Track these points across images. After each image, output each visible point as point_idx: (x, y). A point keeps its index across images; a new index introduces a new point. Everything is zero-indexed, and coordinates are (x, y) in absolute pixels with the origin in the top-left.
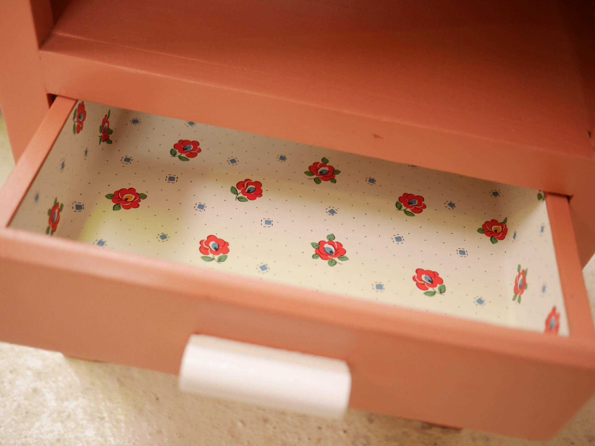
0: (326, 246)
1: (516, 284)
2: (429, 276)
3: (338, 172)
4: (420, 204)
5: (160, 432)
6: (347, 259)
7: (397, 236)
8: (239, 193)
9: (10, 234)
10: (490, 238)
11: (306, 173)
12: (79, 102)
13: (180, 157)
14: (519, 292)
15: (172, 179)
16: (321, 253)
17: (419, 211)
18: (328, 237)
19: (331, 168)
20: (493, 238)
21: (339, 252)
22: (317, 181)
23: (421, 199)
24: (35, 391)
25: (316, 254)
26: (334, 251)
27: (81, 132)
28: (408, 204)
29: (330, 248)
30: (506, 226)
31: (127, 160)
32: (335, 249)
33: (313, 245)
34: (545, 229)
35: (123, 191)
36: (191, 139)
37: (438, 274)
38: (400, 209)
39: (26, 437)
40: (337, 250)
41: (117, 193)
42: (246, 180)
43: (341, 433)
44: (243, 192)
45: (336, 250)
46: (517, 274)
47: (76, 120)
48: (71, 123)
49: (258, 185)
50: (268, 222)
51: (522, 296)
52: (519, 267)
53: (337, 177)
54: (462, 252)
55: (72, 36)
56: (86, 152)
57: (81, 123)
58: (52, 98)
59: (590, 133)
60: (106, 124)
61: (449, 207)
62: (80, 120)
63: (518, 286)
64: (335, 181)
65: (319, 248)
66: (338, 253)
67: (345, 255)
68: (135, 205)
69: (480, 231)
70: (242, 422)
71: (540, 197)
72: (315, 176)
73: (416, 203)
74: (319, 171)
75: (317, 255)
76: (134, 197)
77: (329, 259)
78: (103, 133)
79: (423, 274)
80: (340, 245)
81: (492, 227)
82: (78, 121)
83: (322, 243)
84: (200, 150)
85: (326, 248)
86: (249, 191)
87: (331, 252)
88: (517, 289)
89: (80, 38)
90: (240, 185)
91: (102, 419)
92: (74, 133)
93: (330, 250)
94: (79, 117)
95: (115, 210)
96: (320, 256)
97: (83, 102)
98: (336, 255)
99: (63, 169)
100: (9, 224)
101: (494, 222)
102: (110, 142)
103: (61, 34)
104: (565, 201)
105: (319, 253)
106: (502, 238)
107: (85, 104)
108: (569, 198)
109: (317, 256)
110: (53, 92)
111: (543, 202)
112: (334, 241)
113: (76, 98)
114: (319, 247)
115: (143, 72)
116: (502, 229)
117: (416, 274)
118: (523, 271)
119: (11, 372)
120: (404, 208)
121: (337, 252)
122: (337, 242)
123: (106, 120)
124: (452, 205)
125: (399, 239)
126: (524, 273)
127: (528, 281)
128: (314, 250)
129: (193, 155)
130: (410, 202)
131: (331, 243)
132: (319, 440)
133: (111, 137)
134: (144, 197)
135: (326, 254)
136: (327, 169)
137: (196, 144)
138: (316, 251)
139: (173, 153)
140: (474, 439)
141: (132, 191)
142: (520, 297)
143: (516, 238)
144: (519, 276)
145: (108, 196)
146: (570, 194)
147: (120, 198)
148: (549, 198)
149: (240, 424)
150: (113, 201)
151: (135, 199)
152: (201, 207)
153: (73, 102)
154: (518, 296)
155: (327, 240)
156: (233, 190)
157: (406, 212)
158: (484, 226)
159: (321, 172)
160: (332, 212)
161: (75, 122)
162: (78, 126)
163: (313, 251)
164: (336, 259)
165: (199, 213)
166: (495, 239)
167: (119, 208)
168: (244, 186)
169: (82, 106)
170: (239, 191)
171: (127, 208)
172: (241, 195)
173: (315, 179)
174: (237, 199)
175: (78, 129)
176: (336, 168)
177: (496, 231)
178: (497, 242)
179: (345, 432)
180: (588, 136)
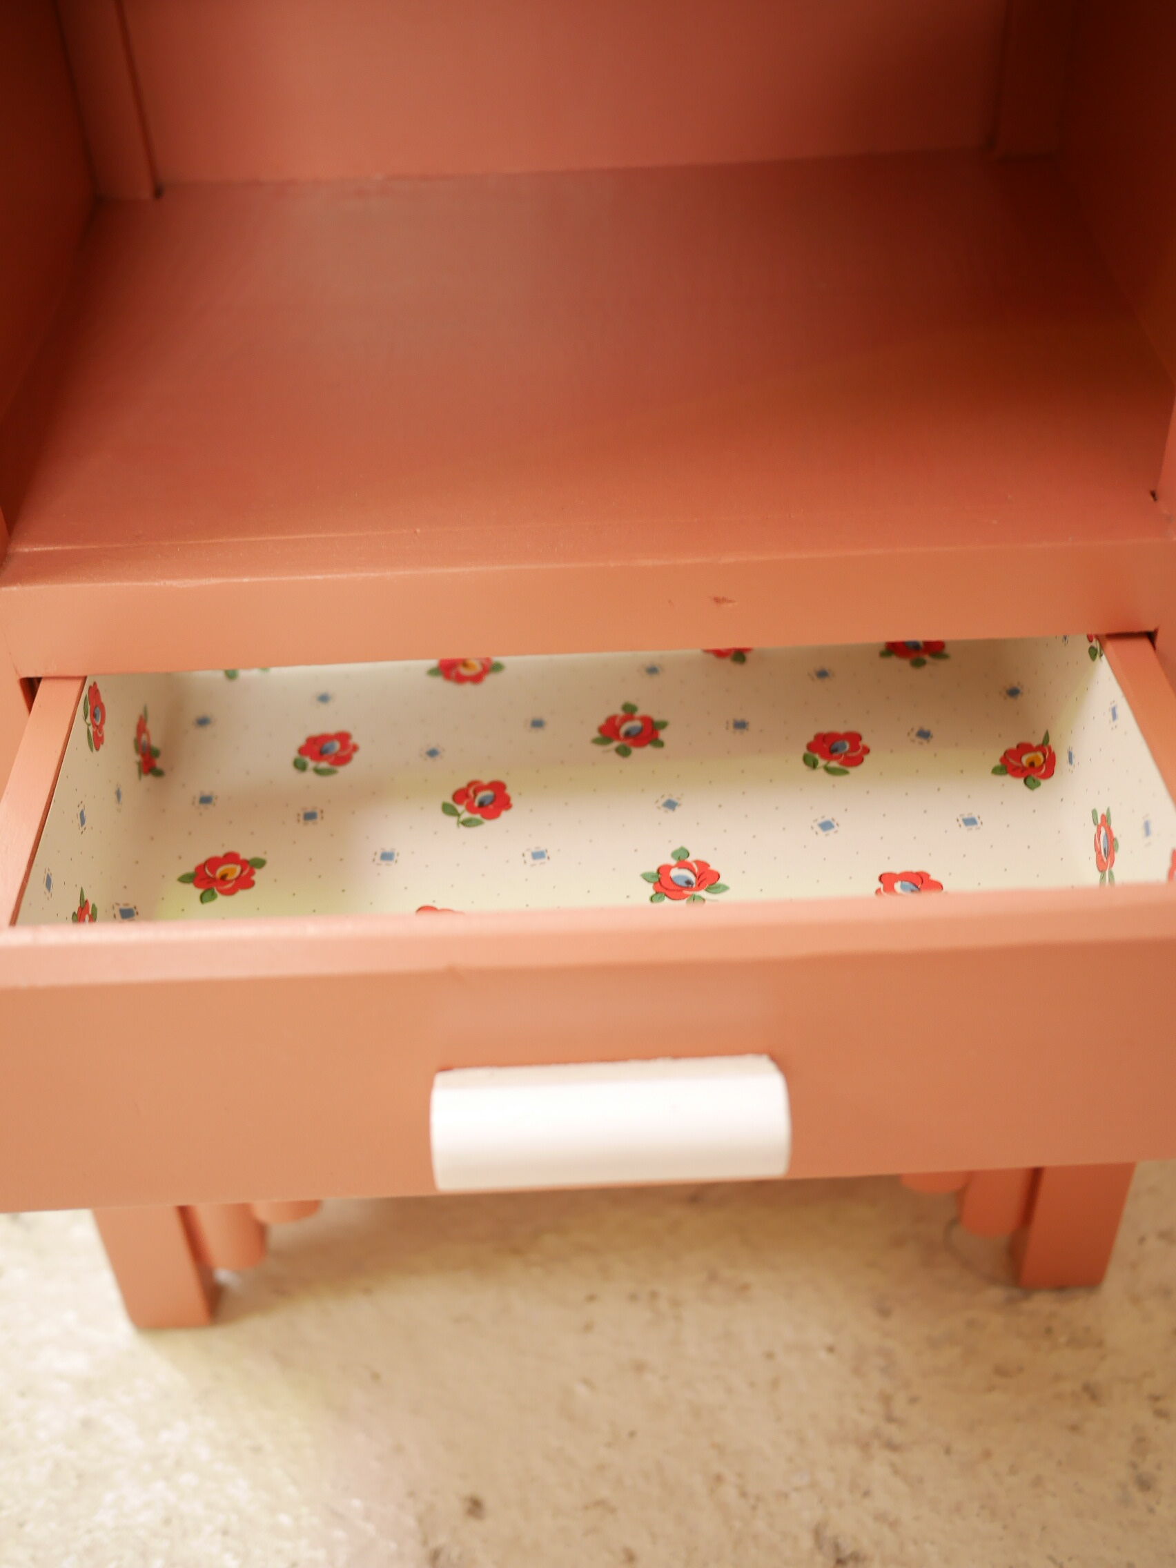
0: (674, 873)
1: (1099, 853)
2: (911, 882)
3: (663, 725)
4: (855, 747)
5: (399, 1449)
6: (725, 888)
7: (821, 821)
8: (462, 813)
9: (21, 937)
10: (1022, 780)
11: (596, 741)
12: (88, 683)
13: (318, 771)
14: (1106, 865)
15: (310, 816)
16: (667, 889)
17: (857, 761)
18: (674, 855)
19: (647, 721)
20: (1030, 781)
21: (705, 879)
22: (624, 752)
23: (855, 738)
24: (87, 1424)
25: (657, 893)
26: (693, 879)
27: (102, 747)
28: (830, 753)
29: (683, 877)
30: (1050, 749)
31: (206, 800)
32: (695, 875)
33: (646, 877)
34: (1118, 711)
35: (213, 863)
36: (332, 729)
37: (928, 875)
38: (814, 765)
39: (89, 1531)
40: (700, 876)
41: (200, 869)
42: (470, 785)
43: (823, 1355)
44: (470, 808)
45: (698, 876)
46: (1095, 829)
47: (89, 720)
48: (82, 727)
49: (498, 788)
50: (539, 855)
51: (1114, 869)
52: (1094, 812)
53: (663, 735)
54: (970, 822)
55: (51, 548)
56: (118, 794)
57: (99, 728)
58: (30, 687)
59: (1153, 494)
60: (144, 737)
61: (918, 740)
62: (97, 721)
63: (1103, 853)
64: (660, 744)
65: (659, 881)
66: (705, 882)
67: (721, 881)
68: (245, 882)
69: (996, 771)
70: (587, 1382)
71: (1093, 654)
72: (615, 744)
73: (845, 747)
74: (623, 730)
75: (659, 895)
76: (238, 869)
77: (687, 896)
78: (143, 755)
79: (897, 881)
80: (703, 865)
81: (1021, 758)
82: (95, 725)
83: (663, 870)
84: (355, 748)
85: (675, 877)
86: (481, 804)
87: (689, 882)
88: (1102, 860)
89: (68, 547)
90: (460, 796)
91: (257, 1450)
92: (92, 750)
93: (686, 880)
94: (94, 716)
95: (207, 902)
96: (667, 896)
97: (95, 684)
98: (700, 886)
99: (84, 826)
100: (14, 921)
101: (1024, 748)
102: (159, 773)
103: (26, 550)
104: (1145, 644)
105: (663, 890)
106: (1049, 773)
107: (100, 687)
108: (1151, 636)
109: (659, 898)
110: (31, 674)
111: (1101, 661)
112: (690, 859)
113: (82, 674)
114: (659, 879)
115: (214, 581)
116: (1044, 756)
117: (881, 886)
118: (1103, 816)
119: (22, 1394)
120: (822, 762)
121: (701, 879)
122: (697, 862)
123: (141, 728)
124: (924, 735)
125: (826, 826)
126: (1106, 820)
127: (1116, 834)
128: (651, 886)
129: (342, 759)
130: (833, 748)
131: (682, 864)
132: (775, 1383)
133: (159, 763)
134: (261, 863)
135: (679, 888)
136: (637, 724)
137: (344, 737)
138: (655, 888)
139: (300, 766)
140: (1136, 1300)
141: (231, 858)
142: (1111, 874)
143: (1074, 761)
144: (1099, 832)
145: (184, 879)
146: (1151, 628)
147: (208, 877)
148: (1110, 646)
149: (581, 1390)
150: (197, 885)
151: (242, 871)
152: (387, 857)
153: (79, 683)
154: (1107, 872)
155: (673, 862)
156: (448, 810)
157: (829, 770)
158: (1004, 760)
159: (628, 734)
160: (671, 805)
161: (89, 725)
162: (95, 733)
163: (649, 889)
164: (702, 893)
165: (384, 866)
166: (1034, 781)
167: (213, 897)
168: (467, 796)
169: (94, 691)
170: (461, 808)
171: (230, 892)
172: (466, 815)
173: (618, 750)
174: (460, 825)
175: (96, 741)
176: (657, 717)
177: (1032, 764)
178: (1039, 784)
179: (831, 1349)
180: (1151, 499)
